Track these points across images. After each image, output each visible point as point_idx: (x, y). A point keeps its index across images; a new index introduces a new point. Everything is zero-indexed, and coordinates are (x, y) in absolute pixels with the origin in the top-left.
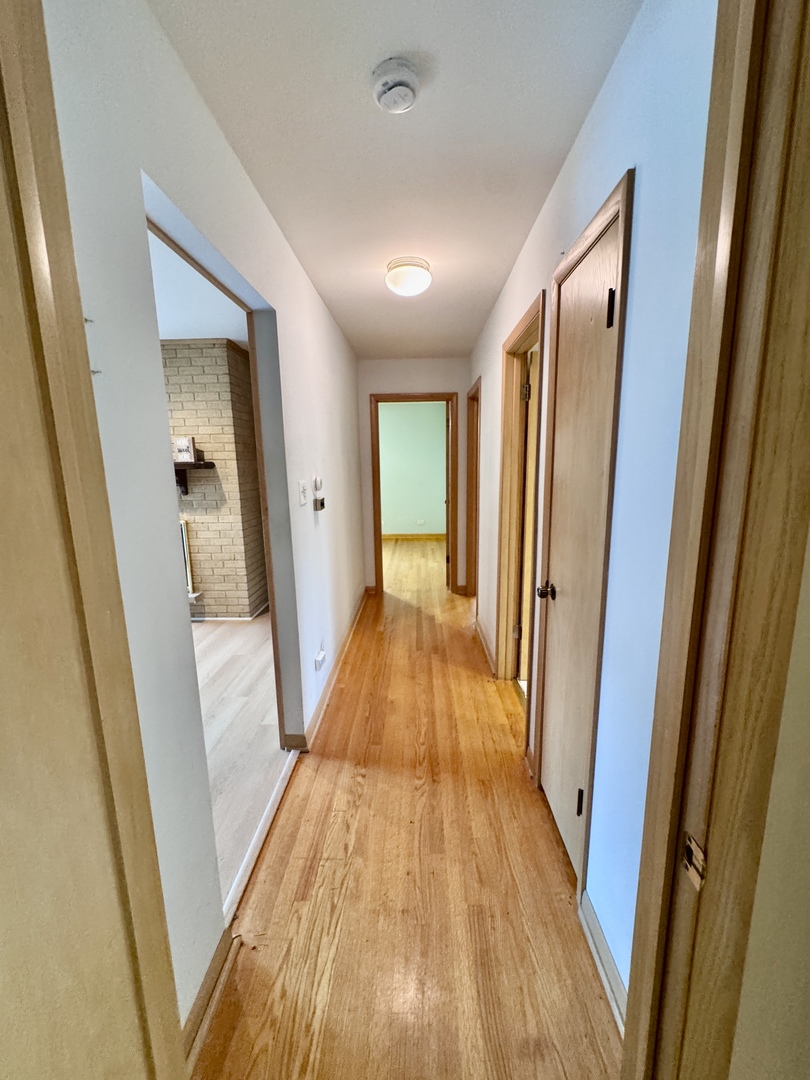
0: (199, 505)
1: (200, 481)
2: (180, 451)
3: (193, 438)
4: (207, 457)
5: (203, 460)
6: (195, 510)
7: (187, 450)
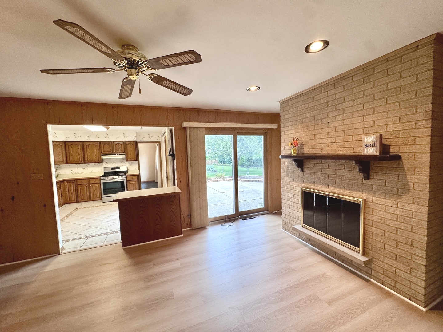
0: (379, 190)
1: (382, 170)
2: (367, 146)
3: (381, 136)
4: (393, 150)
5: (389, 153)
6: (374, 193)
7: (374, 145)
